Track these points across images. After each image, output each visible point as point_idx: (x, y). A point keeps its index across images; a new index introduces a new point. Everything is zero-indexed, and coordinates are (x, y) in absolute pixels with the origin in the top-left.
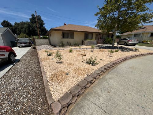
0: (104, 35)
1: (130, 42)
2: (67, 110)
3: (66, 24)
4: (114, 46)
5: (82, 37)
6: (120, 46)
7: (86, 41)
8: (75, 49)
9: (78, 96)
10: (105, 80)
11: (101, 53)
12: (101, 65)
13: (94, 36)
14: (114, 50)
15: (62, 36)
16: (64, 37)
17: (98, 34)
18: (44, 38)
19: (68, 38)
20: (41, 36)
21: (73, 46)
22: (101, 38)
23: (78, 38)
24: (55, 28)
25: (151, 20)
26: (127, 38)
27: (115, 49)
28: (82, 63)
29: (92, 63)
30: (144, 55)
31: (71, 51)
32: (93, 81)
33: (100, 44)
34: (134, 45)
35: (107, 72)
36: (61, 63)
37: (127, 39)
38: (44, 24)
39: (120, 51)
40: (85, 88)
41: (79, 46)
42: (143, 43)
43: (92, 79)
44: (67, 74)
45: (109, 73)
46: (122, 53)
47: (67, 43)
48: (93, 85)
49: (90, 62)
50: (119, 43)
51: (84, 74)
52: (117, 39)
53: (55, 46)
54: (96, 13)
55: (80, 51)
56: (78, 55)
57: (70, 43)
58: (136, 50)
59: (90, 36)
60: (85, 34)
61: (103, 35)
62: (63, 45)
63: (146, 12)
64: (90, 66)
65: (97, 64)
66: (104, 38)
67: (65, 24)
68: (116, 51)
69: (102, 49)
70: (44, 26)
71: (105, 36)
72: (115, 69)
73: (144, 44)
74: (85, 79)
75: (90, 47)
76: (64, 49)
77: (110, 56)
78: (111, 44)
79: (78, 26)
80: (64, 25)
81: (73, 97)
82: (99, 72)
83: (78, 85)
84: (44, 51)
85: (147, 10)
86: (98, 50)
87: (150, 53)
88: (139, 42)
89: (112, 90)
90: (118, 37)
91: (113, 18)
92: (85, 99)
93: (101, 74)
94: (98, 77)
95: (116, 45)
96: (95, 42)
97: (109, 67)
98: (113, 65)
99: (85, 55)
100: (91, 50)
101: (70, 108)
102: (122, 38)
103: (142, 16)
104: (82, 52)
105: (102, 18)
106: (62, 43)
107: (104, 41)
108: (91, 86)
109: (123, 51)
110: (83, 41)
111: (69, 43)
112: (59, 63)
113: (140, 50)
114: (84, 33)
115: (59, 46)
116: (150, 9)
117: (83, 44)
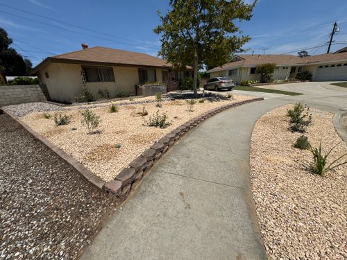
0: (179, 73)
1: (223, 85)
2: (131, 188)
3: (87, 47)
4: (199, 93)
5: (134, 77)
6: (208, 92)
7: (143, 87)
8: (121, 104)
9: (144, 170)
10: (184, 145)
11: (175, 107)
12: (176, 125)
13: (159, 75)
14: (197, 100)
15: (82, 77)
16: (88, 80)
17: (166, 70)
18: (20, 83)
19: (99, 81)
20: (9, 78)
21: (116, 99)
22: (173, 79)
23: (124, 80)
24: (61, 57)
25: (241, 48)
26: (218, 78)
27: (199, 98)
28: (143, 127)
29: (161, 124)
30: (240, 104)
31: (113, 110)
32: (165, 149)
33: (173, 91)
34: (229, 89)
35: (186, 134)
36: (98, 132)
37: (218, 80)
38: (11, 42)
39: (206, 102)
40: (154, 160)
41: (130, 97)
42: (242, 85)
43: (162, 146)
44: (119, 147)
45: (188, 135)
46: (210, 103)
47: (100, 92)
48: (165, 155)
49: (157, 123)
50: (208, 88)
51: (148, 142)
52: (204, 80)
53: (67, 103)
54: (156, 28)
55: (134, 108)
56: (133, 115)
57: (108, 93)
58: (229, 97)
59: (150, 74)
60: (139, 71)
61: (176, 73)
62: (89, 99)
63: (236, 34)
64: (158, 129)
65: (168, 124)
66: (179, 78)
67: (85, 47)
68: (201, 102)
69: (176, 100)
70: (10, 46)
71: (181, 75)
72: (198, 129)
73: (243, 87)
74: (151, 148)
75: (154, 98)
76: (95, 107)
77: (190, 111)
78: (192, 89)
79: (120, 51)
80: (82, 48)
81: (137, 172)
82: (173, 136)
83: (142, 156)
84: (38, 117)
85: (236, 30)
86: (171, 102)
87: (247, 101)
88: (237, 85)
89: (193, 155)
90: (206, 76)
91: (189, 40)
92: (155, 172)
93: (177, 138)
94: (172, 142)
95: (201, 91)
96: (164, 88)
97: (188, 128)
98: (196, 124)
99: (146, 114)
100: (156, 103)
101: (135, 186)
102: (211, 77)
103: (230, 41)
104: (139, 108)
105: (170, 37)
106: (87, 94)
107: (181, 83)
108: (163, 157)
109: (211, 100)
110: (136, 87)
111: (104, 92)
112: (95, 133)
113: (235, 97)
114: (136, 69)
115: (80, 101)
116: (240, 29)
117: (137, 92)
